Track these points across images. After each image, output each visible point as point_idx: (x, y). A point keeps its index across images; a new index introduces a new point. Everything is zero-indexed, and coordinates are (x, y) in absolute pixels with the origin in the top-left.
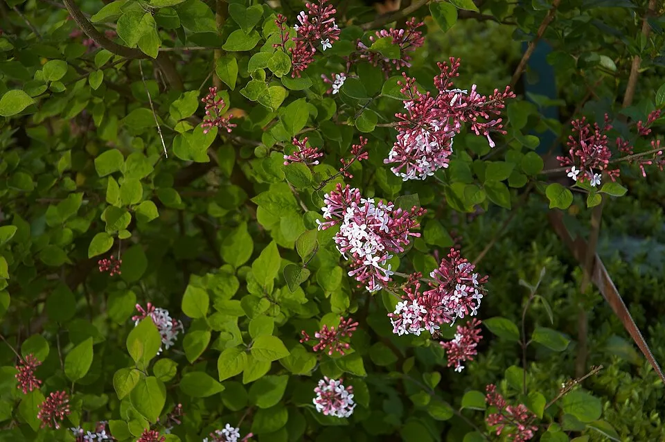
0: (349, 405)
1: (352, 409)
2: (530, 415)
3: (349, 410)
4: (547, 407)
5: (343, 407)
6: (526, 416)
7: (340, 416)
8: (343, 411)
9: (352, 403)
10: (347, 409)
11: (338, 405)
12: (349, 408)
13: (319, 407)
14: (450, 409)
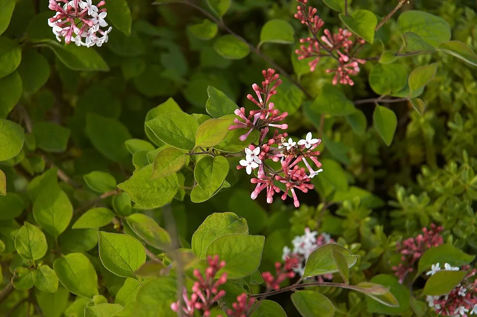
0: (101, 28)
1: (105, 34)
2: (357, 40)
3: (100, 36)
4: (379, 27)
5: (93, 30)
6: (351, 42)
7: (88, 44)
8: (93, 37)
9: (105, 24)
10: (99, 35)
11: (86, 28)
12: (102, 33)
13: (56, 29)
14: (245, 45)
